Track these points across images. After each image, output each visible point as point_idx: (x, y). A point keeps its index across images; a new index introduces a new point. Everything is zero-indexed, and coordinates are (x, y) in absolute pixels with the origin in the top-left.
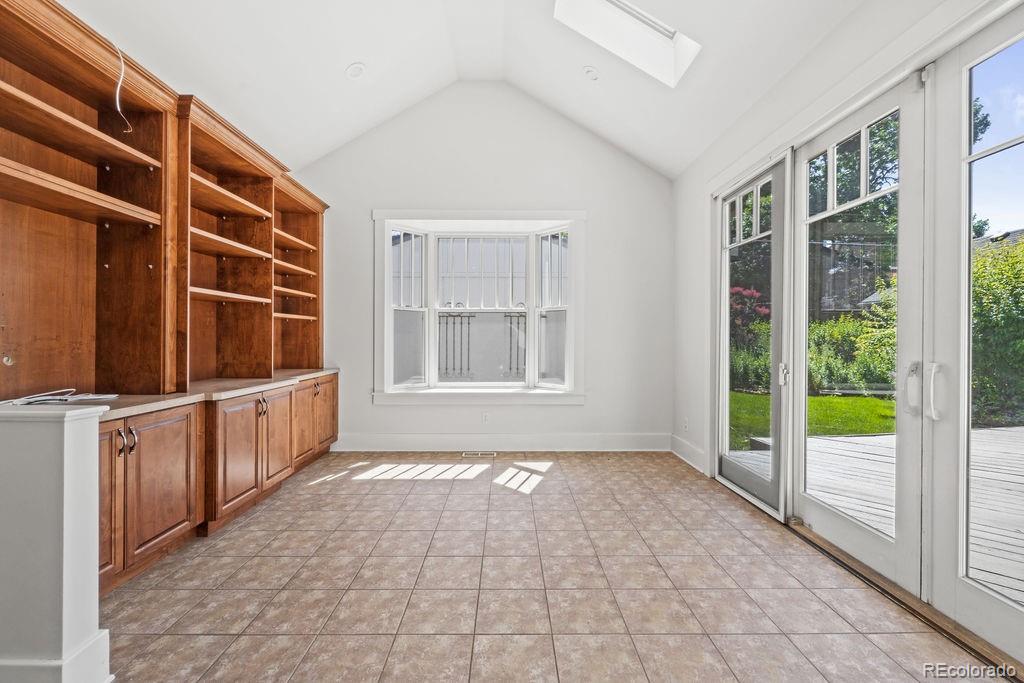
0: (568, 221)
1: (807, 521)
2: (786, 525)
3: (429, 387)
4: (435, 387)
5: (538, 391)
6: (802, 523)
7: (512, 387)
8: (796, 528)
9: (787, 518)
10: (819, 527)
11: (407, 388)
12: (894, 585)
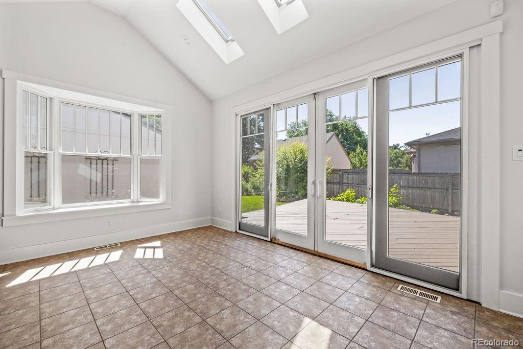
0: (162, 110)
1: (277, 238)
2: (271, 242)
3: (54, 208)
4: (59, 208)
5: (141, 204)
6: (276, 240)
7: (124, 203)
8: (275, 241)
9: (271, 239)
10: (282, 239)
11: (36, 211)
12: (307, 249)
